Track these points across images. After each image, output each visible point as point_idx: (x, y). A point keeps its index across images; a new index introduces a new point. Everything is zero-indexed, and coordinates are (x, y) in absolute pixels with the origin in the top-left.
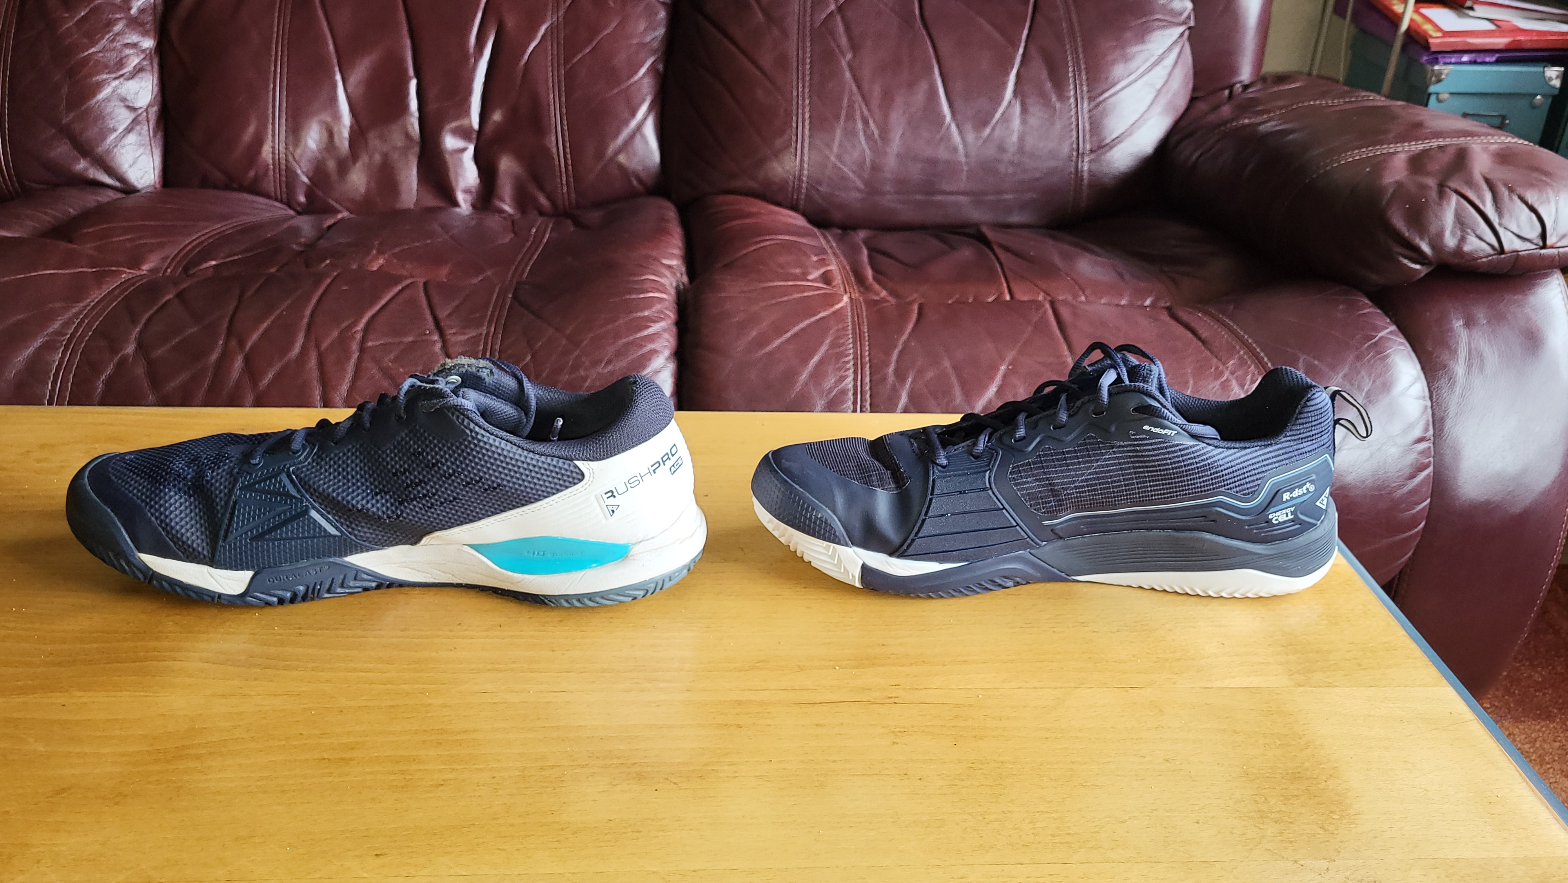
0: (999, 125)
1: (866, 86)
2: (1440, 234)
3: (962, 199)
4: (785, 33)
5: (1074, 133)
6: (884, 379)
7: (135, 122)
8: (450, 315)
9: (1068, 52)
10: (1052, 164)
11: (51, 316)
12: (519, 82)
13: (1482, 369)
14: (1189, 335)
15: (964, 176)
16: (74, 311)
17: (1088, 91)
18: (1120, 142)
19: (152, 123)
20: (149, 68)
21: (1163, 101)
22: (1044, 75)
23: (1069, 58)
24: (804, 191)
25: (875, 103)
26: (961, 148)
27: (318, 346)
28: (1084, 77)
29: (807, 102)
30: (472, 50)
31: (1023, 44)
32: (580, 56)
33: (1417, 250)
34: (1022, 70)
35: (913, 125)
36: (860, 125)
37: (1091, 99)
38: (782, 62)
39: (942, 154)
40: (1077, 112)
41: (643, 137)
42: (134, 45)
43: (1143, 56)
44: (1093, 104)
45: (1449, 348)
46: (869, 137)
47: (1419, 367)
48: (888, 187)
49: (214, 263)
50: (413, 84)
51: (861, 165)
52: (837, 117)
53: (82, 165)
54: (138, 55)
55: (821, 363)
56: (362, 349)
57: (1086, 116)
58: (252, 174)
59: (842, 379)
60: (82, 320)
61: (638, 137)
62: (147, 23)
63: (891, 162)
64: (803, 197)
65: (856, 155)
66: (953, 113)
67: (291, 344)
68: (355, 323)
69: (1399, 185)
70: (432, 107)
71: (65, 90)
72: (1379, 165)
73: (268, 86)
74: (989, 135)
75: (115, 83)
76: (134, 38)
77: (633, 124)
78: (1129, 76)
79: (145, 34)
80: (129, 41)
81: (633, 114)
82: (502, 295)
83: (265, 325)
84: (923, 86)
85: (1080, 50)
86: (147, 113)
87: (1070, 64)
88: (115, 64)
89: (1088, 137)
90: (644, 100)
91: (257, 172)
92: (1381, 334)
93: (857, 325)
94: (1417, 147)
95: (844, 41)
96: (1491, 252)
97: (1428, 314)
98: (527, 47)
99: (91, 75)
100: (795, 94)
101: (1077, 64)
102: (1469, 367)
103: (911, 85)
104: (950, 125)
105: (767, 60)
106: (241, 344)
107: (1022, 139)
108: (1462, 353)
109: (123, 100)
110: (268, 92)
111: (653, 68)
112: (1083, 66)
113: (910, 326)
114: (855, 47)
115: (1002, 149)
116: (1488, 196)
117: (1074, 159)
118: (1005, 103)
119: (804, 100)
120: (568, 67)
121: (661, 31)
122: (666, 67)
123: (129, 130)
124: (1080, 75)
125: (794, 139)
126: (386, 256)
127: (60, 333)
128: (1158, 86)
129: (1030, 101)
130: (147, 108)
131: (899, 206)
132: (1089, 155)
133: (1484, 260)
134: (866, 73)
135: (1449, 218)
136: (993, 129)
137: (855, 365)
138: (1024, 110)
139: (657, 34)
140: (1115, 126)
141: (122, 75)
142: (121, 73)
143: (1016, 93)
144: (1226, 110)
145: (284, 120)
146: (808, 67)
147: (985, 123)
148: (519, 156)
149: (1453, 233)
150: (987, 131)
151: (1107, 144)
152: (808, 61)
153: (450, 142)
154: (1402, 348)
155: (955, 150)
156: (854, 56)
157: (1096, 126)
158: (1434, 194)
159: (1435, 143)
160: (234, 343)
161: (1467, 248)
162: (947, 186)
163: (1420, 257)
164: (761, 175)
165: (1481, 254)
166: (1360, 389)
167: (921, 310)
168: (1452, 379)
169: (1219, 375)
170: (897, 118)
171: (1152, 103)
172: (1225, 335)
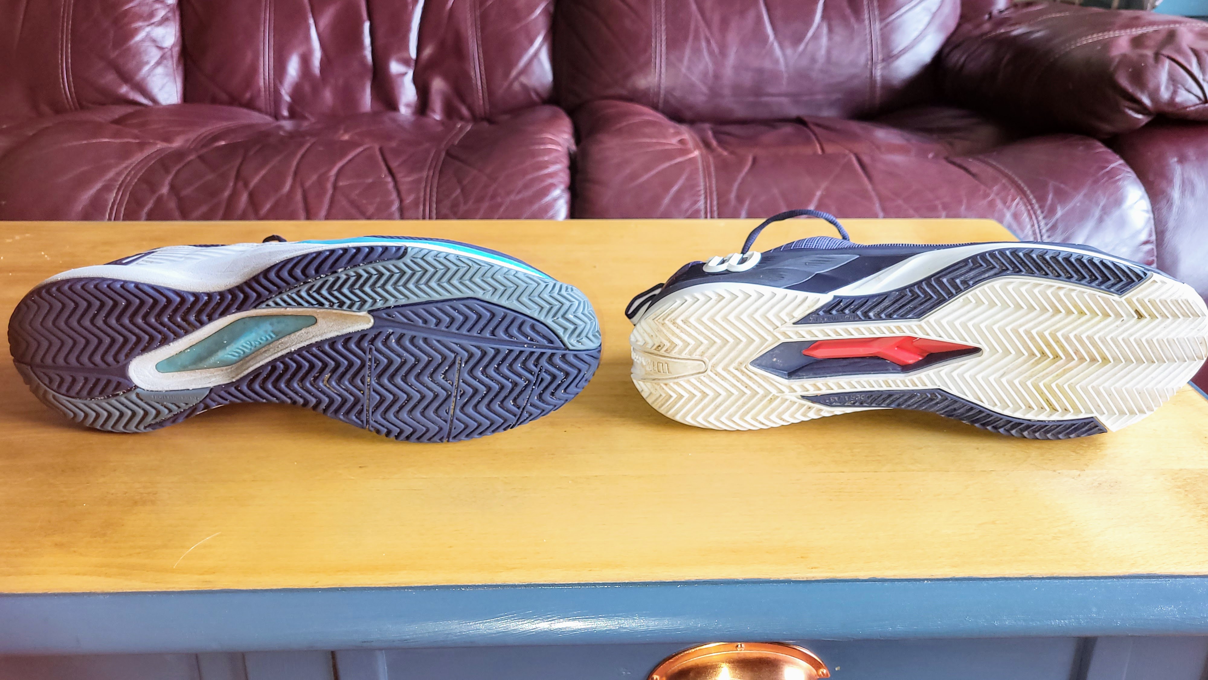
0: (811, 42)
1: (708, 15)
2: (1157, 89)
3: (784, 100)
5: (869, 47)
6: (727, 202)
7: (163, 57)
8: (399, 166)
10: (853, 71)
11: (108, 168)
12: (446, 21)
13: (1193, 193)
14: (962, 172)
15: (784, 82)
16: (124, 165)
17: (879, 15)
18: (904, 53)
19: (175, 59)
20: (173, 18)
21: (938, 21)
22: (845, 3)
24: (662, 96)
25: (715, 27)
26: (782, 60)
27: (302, 185)
28: (876, 5)
29: (663, 28)
32: (491, 1)
33: (1139, 102)
35: (744, 44)
36: (704, 44)
37: (881, 21)
39: (767, 64)
40: (871, 31)
41: (540, 61)
42: (162, 2)
44: (882, 25)
45: (1167, 178)
46: (711, 53)
47: (1143, 189)
48: (727, 91)
49: (223, 143)
50: (367, 25)
51: (705, 74)
52: (686, 39)
53: (124, 89)
54: (164, 9)
55: (679, 191)
56: (335, 187)
57: (878, 33)
58: (248, 95)
59: (696, 202)
60: (130, 172)
61: (535, 60)
63: (728, 71)
64: (661, 99)
65: (701, 67)
66: (775, 33)
67: (282, 183)
68: (330, 170)
69: (1124, 56)
70: (380, 42)
71: (112, 34)
72: (1107, 45)
73: (258, 28)
74: (803, 50)
75: (148, 29)
77: (532, 51)
78: (911, 2)
81: (531, 42)
82: (438, 153)
83: (263, 172)
84: (751, 15)
86: (172, 51)
88: (148, 16)
89: (879, 49)
90: (540, 33)
91: (252, 93)
92: (1112, 166)
93: (707, 168)
94: (1137, 32)
96: (1198, 102)
97: (1149, 154)
99: (130, 23)
100: (654, 22)
102: (1183, 192)
103: (742, 13)
104: (773, 44)
106: (246, 185)
107: (829, 52)
108: (1177, 182)
109: (154, 41)
110: (260, 32)
111: (545, 10)
113: (746, 169)
115: (813, 60)
116: (1194, 60)
117: (869, 67)
118: (815, 25)
119: (661, 26)
120: (482, 9)
122: (555, 9)
123: (158, 63)
124: (872, 3)
125: (654, 56)
126: (350, 134)
127: (113, 180)
128: (933, 11)
129: (835, 23)
130: (172, 48)
131: (735, 106)
132: (880, 64)
133: (1192, 108)
135: (1163, 77)
136: (806, 45)
137: (706, 193)
138: (830, 30)
140: (901, 41)
141: (153, 24)
142: (153, 21)
143: (822, 18)
144: (987, 27)
145: (272, 53)
147: (800, 40)
148: (446, 77)
149: (1167, 88)
150: (802, 47)
151: (895, 54)
153: (395, 67)
154: (1129, 175)
155: (777, 62)
157: (886, 41)
158: (1151, 61)
159: (1151, 29)
160: (240, 184)
161: (1178, 99)
162: (771, 90)
163: (1142, 108)
164: (629, 85)
165: (1190, 104)
166: (1097, 204)
167: (755, 160)
168: (1170, 202)
169: (986, 196)
170: (733, 38)
171: (929, 24)
172: (990, 170)
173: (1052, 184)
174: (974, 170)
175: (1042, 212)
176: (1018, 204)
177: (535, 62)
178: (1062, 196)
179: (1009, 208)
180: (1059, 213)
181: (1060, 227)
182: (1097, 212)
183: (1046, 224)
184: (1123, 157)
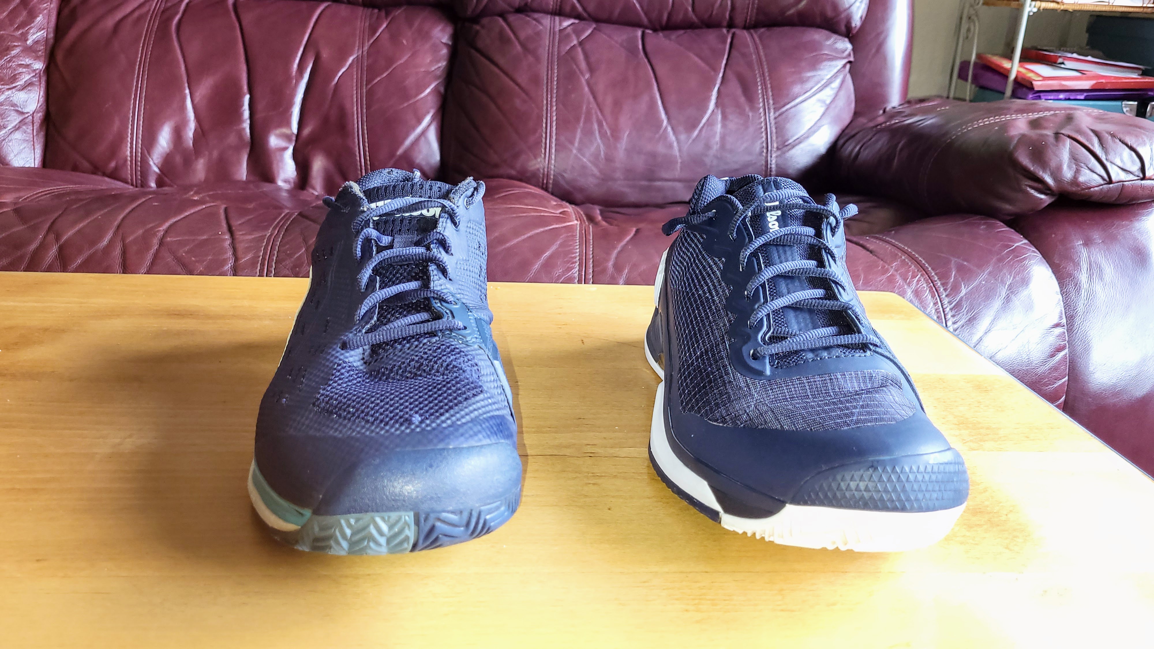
0: (705, 127)
1: (600, 99)
2: (1059, 168)
3: (678, 185)
4: (538, 59)
5: (764, 134)
6: (604, 270)
7: (22, 122)
8: (242, 224)
9: (758, 76)
10: (747, 158)
12: (330, 96)
13: (1101, 277)
14: (859, 248)
15: (678, 167)
17: (774, 104)
18: (799, 143)
19: (37, 125)
20: (37, 83)
21: (832, 113)
22: (739, 92)
23: (758, 80)
24: (552, 177)
25: (608, 110)
26: (675, 146)
27: (123, 240)
28: (770, 94)
29: (555, 108)
30: (294, 73)
31: (722, 70)
32: (379, 79)
33: (1040, 181)
34: (722, 88)
35: (637, 127)
36: (596, 126)
37: (776, 110)
38: (536, 80)
39: (661, 149)
40: (765, 119)
41: (427, 139)
42: (27, 66)
43: (816, 79)
44: (777, 114)
45: (1073, 261)
46: (603, 135)
48: (618, 175)
50: (246, 98)
51: (597, 156)
52: (578, 120)
54: (29, 74)
55: (551, 257)
56: (161, 243)
57: (773, 122)
58: (113, 164)
59: (570, 269)
61: (423, 139)
62: (40, 51)
63: (620, 155)
64: (551, 182)
65: (593, 149)
66: (669, 119)
67: (101, 238)
68: (160, 225)
69: (1023, 136)
70: (260, 115)
72: (1004, 127)
73: (130, 97)
74: (698, 136)
75: (8, 92)
76: (27, 61)
77: (419, 129)
78: (805, 93)
79: (37, 58)
80: (22, 63)
81: (419, 121)
83: (81, 225)
84: (645, 98)
85: (767, 74)
86: (33, 117)
87: (759, 84)
88: (9, 79)
89: (774, 138)
90: (428, 113)
91: (117, 163)
92: (1016, 245)
93: (584, 236)
94: (1033, 116)
95: (583, 65)
96: (1102, 182)
97: (1053, 236)
98: (339, 71)
100: (545, 102)
101: (764, 84)
102: (1090, 277)
103: (636, 97)
104: (666, 128)
105: (523, 78)
106: (58, 237)
107: (723, 138)
108: (1084, 266)
109: (14, 105)
110: (130, 101)
111: (436, 90)
112: (769, 86)
114: (592, 69)
115: (708, 147)
116: (1095, 140)
117: (764, 154)
118: (709, 112)
119: (551, 106)
120: (369, 86)
121: (443, 64)
122: (446, 90)
123: (17, 128)
124: (766, 92)
125: (544, 135)
126: (201, 195)
128: (828, 102)
129: (728, 110)
130: (33, 113)
131: (627, 190)
132: (775, 152)
133: (1096, 189)
134: (600, 88)
135: (1065, 155)
136: (701, 131)
137: (580, 260)
138: (724, 117)
139: (440, 65)
140: (796, 130)
141: (15, 87)
142: (14, 85)
143: (717, 105)
144: (881, 119)
145: (141, 123)
146: (555, 83)
147: (694, 126)
148: (329, 154)
149: (1069, 167)
150: (696, 133)
151: (790, 144)
152: (556, 79)
153: (274, 141)
154: (1034, 255)
155: (671, 146)
156: (591, 76)
157: (780, 129)
158: (1052, 140)
159: (1047, 114)
160: (52, 236)
161: (1081, 179)
162: (665, 175)
163: (1045, 189)
164: (518, 165)
165: (1093, 184)
166: (1003, 282)
167: (637, 231)
168: (1077, 286)
169: (885, 271)
170: (625, 121)
171: (824, 114)
172: (889, 247)
173: (954, 260)
174: (871, 247)
175: (945, 290)
176: (918, 281)
177: (422, 140)
178: (965, 273)
179: (909, 284)
180: (964, 291)
181: (965, 305)
182: (1004, 292)
183: (950, 303)
184: (1026, 237)
